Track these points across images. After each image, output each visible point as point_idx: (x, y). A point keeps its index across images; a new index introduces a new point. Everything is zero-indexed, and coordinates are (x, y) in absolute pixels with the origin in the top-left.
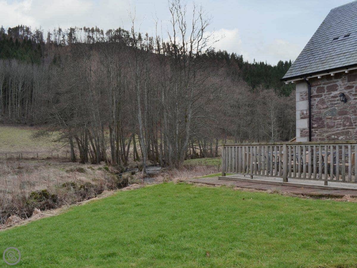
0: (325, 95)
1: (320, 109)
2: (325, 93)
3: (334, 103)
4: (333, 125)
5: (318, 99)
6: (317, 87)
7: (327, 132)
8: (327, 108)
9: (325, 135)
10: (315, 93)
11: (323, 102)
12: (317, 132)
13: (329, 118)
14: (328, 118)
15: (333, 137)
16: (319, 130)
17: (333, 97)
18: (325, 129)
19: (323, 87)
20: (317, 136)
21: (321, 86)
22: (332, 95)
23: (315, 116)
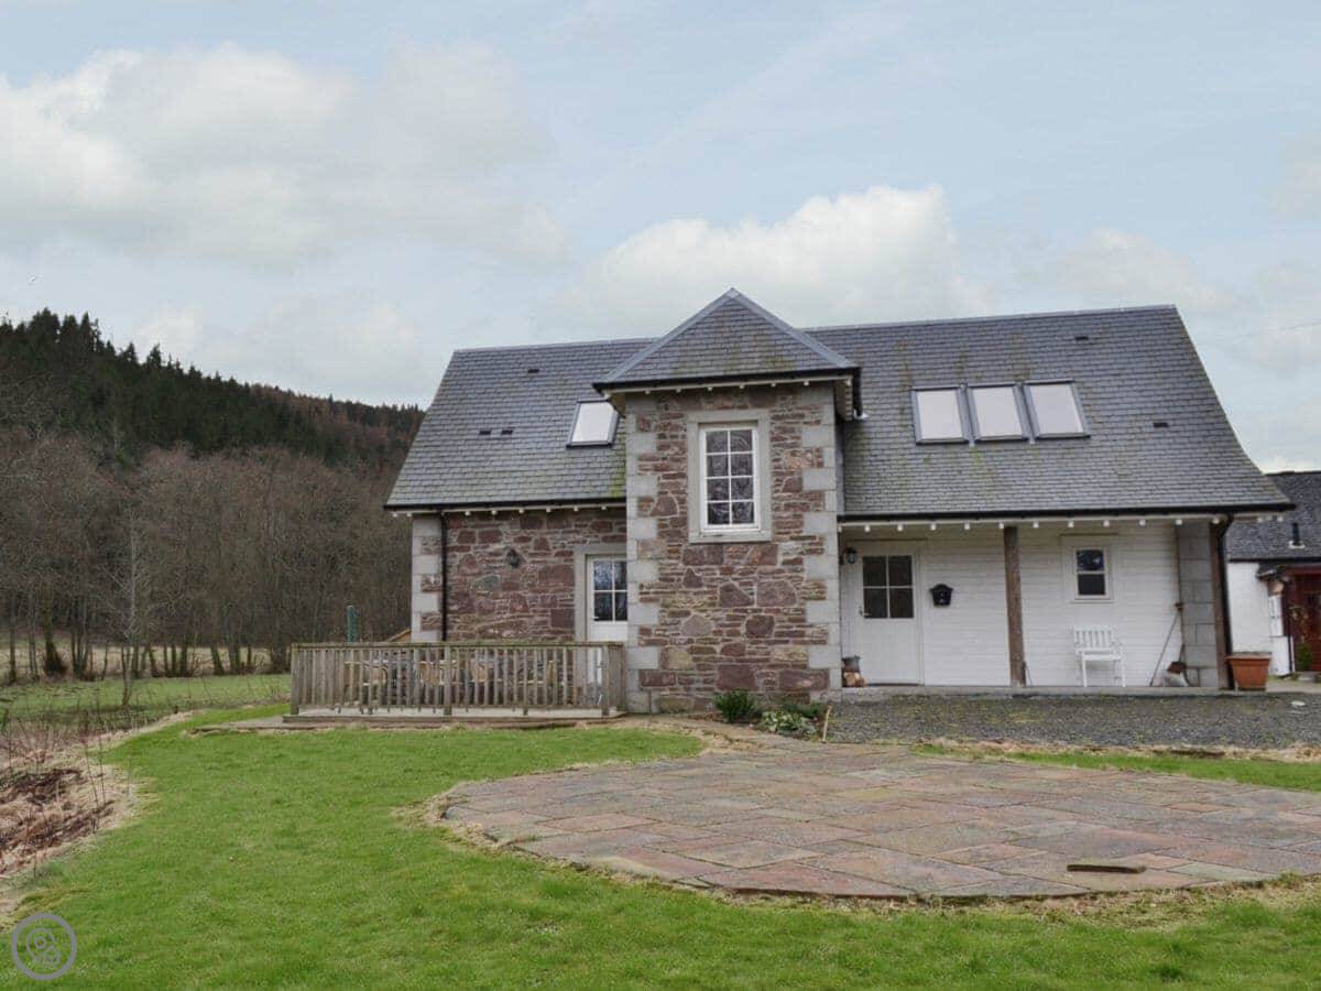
0: (476, 548)
1: (465, 575)
2: (477, 545)
3: (493, 565)
4: (490, 607)
5: (460, 555)
6: (459, 531)
7: (479, 621)
8: (480, 574)
9: (476, 627)
10: (454, 541)
11: (471, 562)
12: (458, 620)
13: (484, 595)
14: (479, 594)
15: (492, 631)
16: (462, 616)
17: (491, 554)
18: (476, 615)
19: (472, 533)
20: (459, 628)
21: (469, 529)
22: (489, 550)
23: (454, 588)
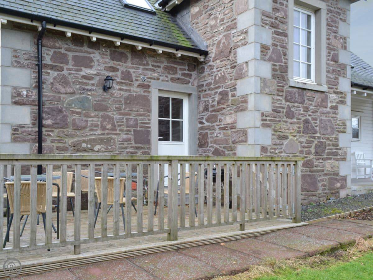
0: (68, 69)
1: (60, 93)
2: (70, 66)
3: (86, 87)
4: (84, 124)
5: (54, 74)
6: (53, 50)
7: (72, 136)
8: (73, 93)
9: (70, 141)
10: (47, 60)
11: (65, 82)
12: (52, 134)
13: (77, 113)
14: (74, 112)
15: (84, 145)
16: (56, 131)
17: (84, 77)
18: (70, 131)
19: (65, 55)
20: (53, 141)
21: (63, 51)
22: (82, 73)
23: (47, 103)
